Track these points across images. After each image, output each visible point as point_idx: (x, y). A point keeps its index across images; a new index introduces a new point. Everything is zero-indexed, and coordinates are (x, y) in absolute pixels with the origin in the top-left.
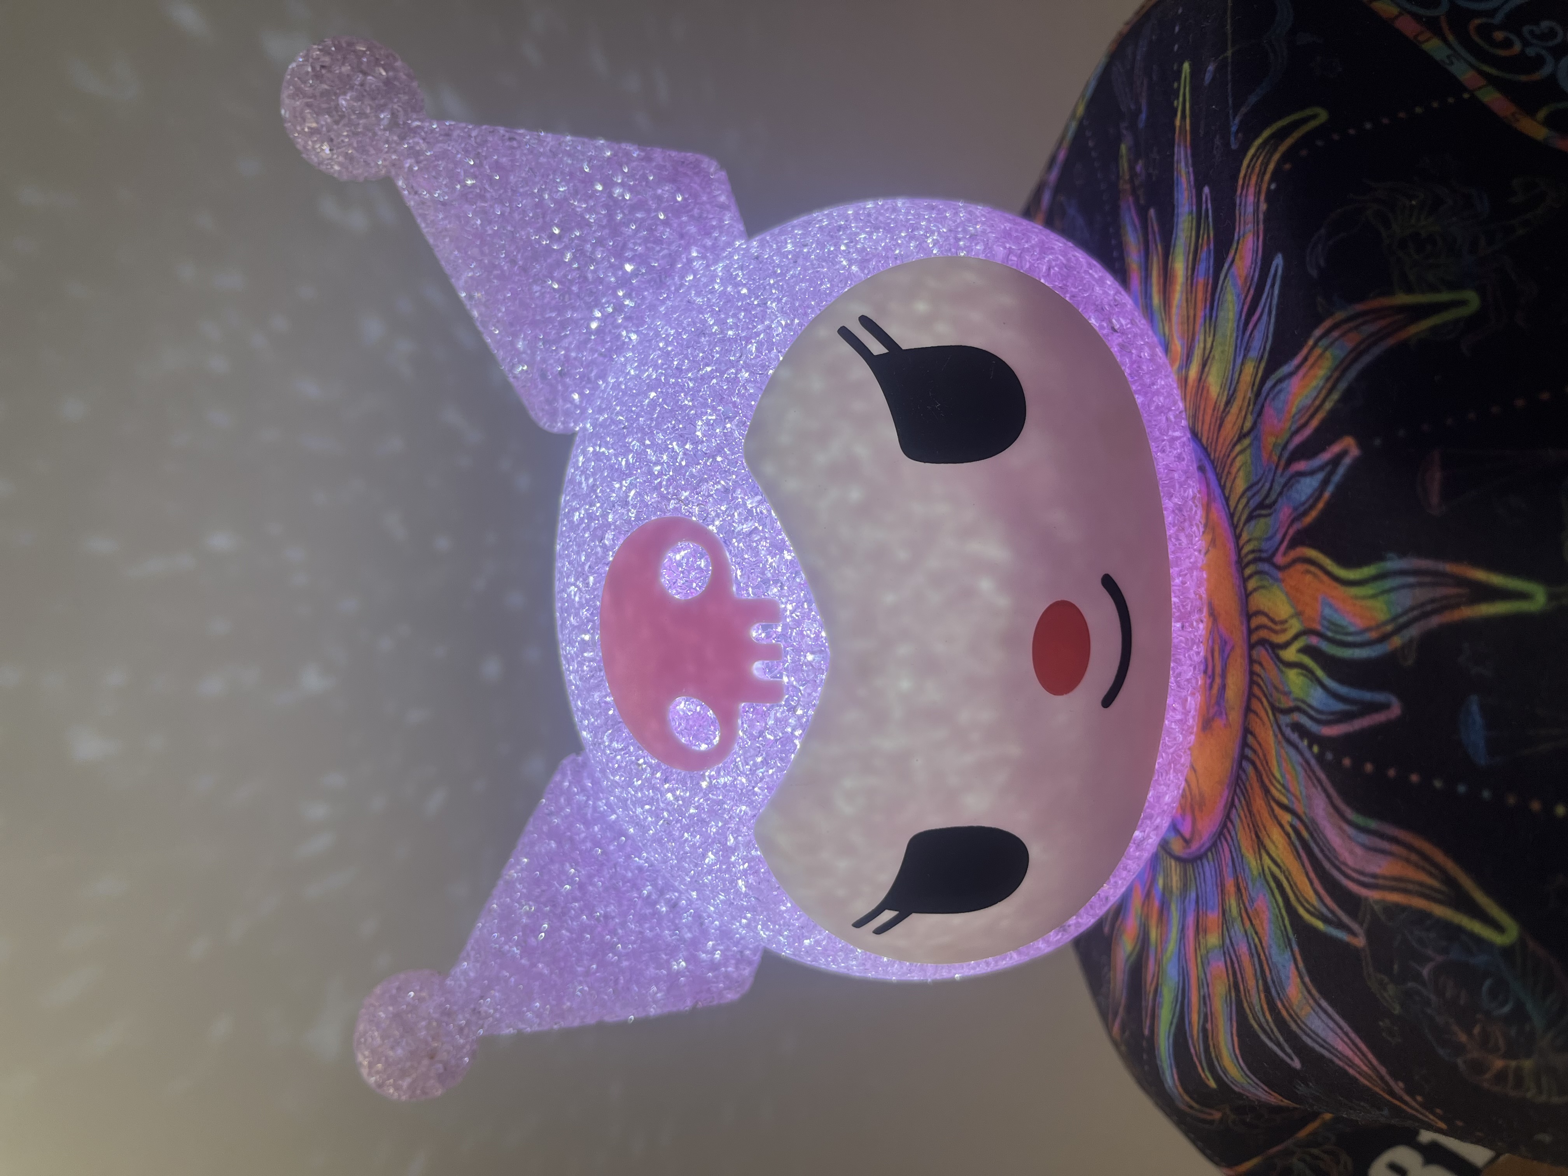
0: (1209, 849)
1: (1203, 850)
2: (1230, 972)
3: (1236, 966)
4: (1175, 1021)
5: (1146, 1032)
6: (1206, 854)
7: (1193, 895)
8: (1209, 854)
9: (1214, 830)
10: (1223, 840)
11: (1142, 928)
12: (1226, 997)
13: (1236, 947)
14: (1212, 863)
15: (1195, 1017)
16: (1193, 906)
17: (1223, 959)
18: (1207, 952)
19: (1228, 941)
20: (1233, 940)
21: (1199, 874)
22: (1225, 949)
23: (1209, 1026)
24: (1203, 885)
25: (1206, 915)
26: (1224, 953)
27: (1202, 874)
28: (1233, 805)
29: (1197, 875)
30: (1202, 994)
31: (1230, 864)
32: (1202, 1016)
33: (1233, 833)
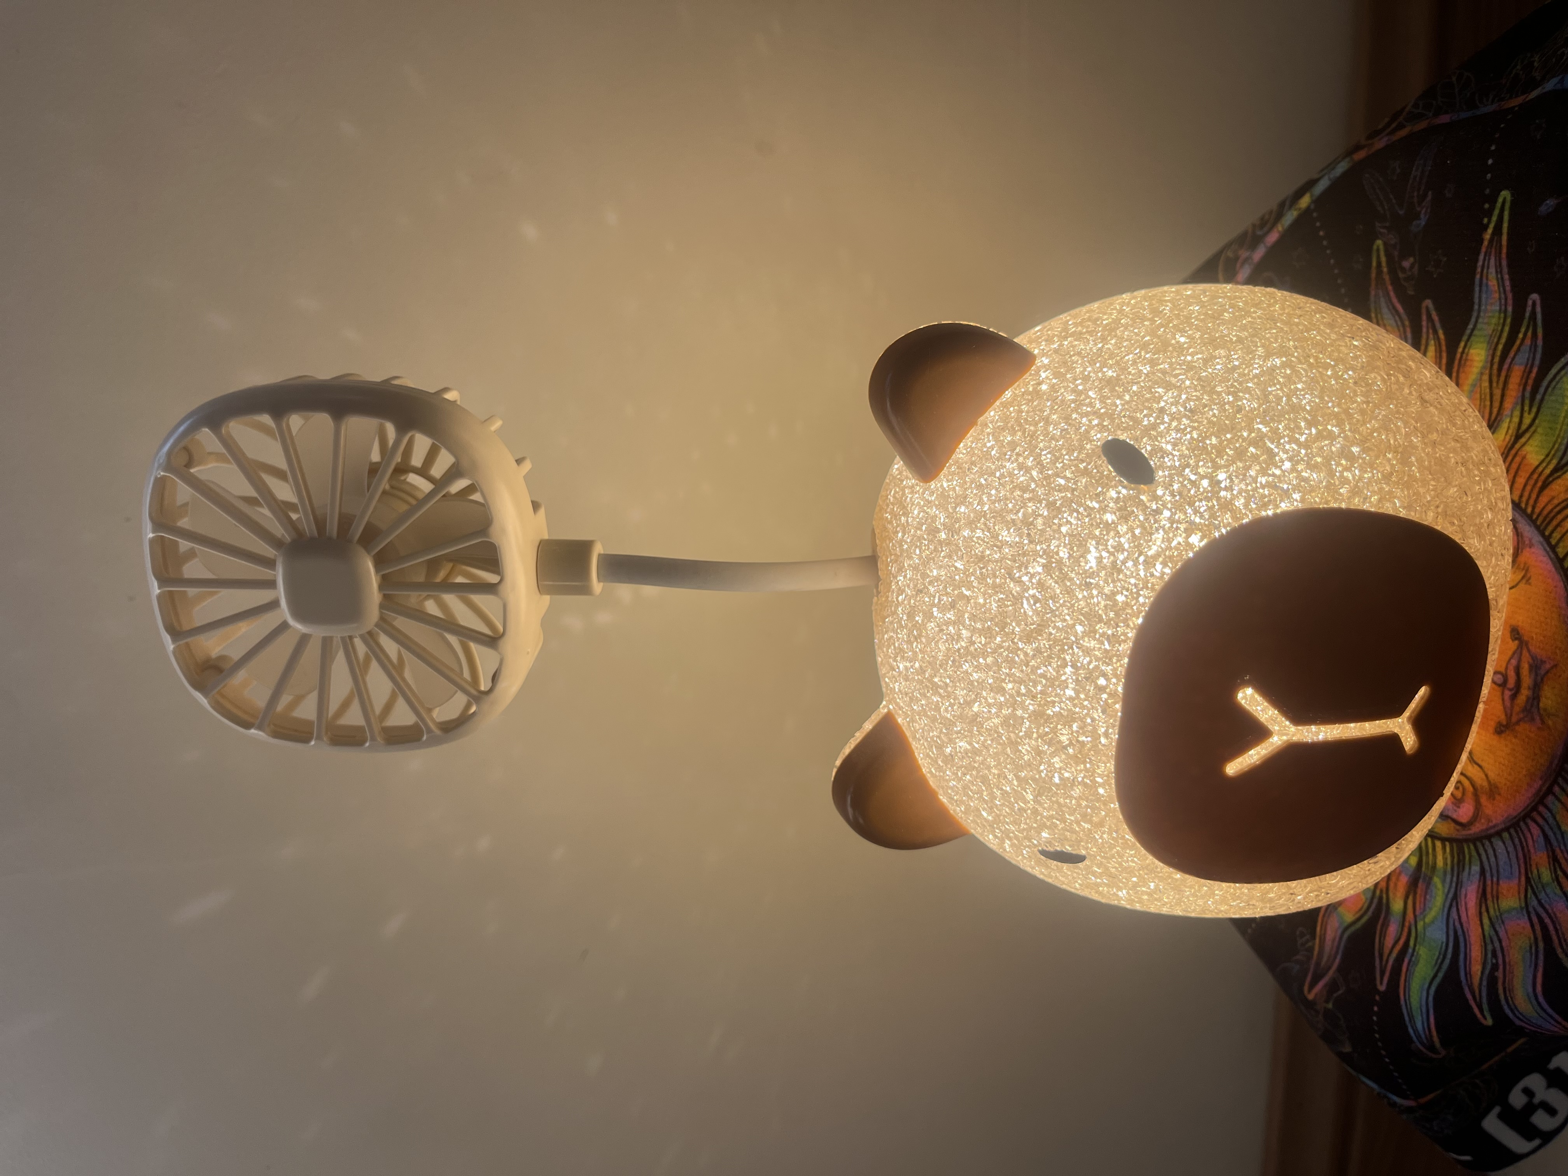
0: (1507, 829)
1: (1492, 831)
2: (1538, 928)
3: (1547, 920)
4: (1441, 975)
5: (1382, 988)
6: (1499, 834)
7: (1476, 868)
8: (1505, 835)
9: (1515, 814)
10: (1529, 821)
11: (1376, 901)
12: (1531, 947)
13: (1547, 907)
14: (1509, 842)
15: (1476, 969)
16: (1476, 878)
17: (1526, 917)
18: (1501, 914)
19: (1535, 903)
20: (1543, 901)
21: (1486, 851)
22: (1531, 909)
23: (1499, 974)
24: (1493, 859)
25: (1498, 883)
26: (1528, 913)
27: (1490, 852)
28: (1550, 791)
29: (1482, 851)
30: (1490, 947)
31: (1541, 839)
32: (1489, 967)
33: (1547, 815)
